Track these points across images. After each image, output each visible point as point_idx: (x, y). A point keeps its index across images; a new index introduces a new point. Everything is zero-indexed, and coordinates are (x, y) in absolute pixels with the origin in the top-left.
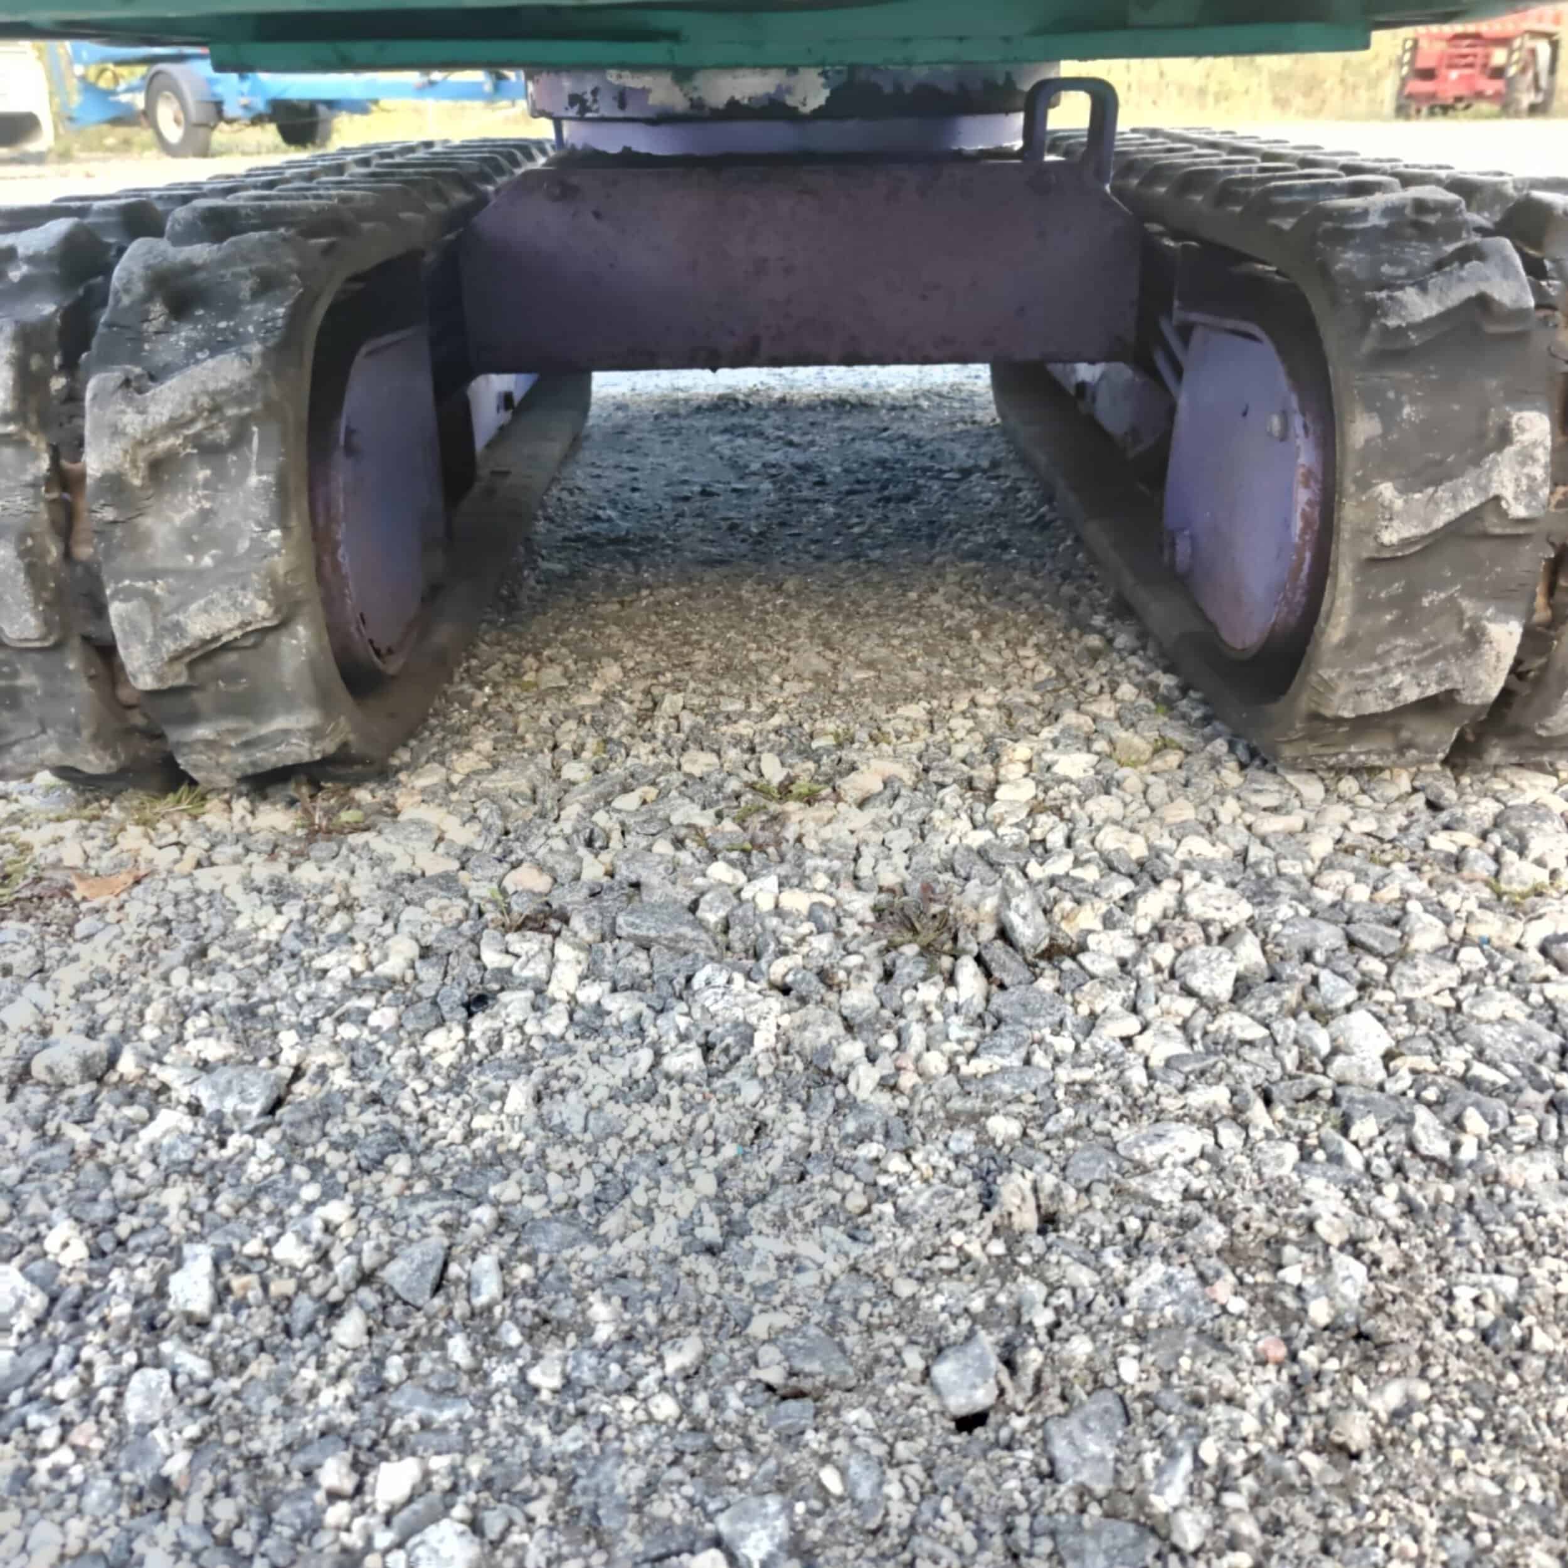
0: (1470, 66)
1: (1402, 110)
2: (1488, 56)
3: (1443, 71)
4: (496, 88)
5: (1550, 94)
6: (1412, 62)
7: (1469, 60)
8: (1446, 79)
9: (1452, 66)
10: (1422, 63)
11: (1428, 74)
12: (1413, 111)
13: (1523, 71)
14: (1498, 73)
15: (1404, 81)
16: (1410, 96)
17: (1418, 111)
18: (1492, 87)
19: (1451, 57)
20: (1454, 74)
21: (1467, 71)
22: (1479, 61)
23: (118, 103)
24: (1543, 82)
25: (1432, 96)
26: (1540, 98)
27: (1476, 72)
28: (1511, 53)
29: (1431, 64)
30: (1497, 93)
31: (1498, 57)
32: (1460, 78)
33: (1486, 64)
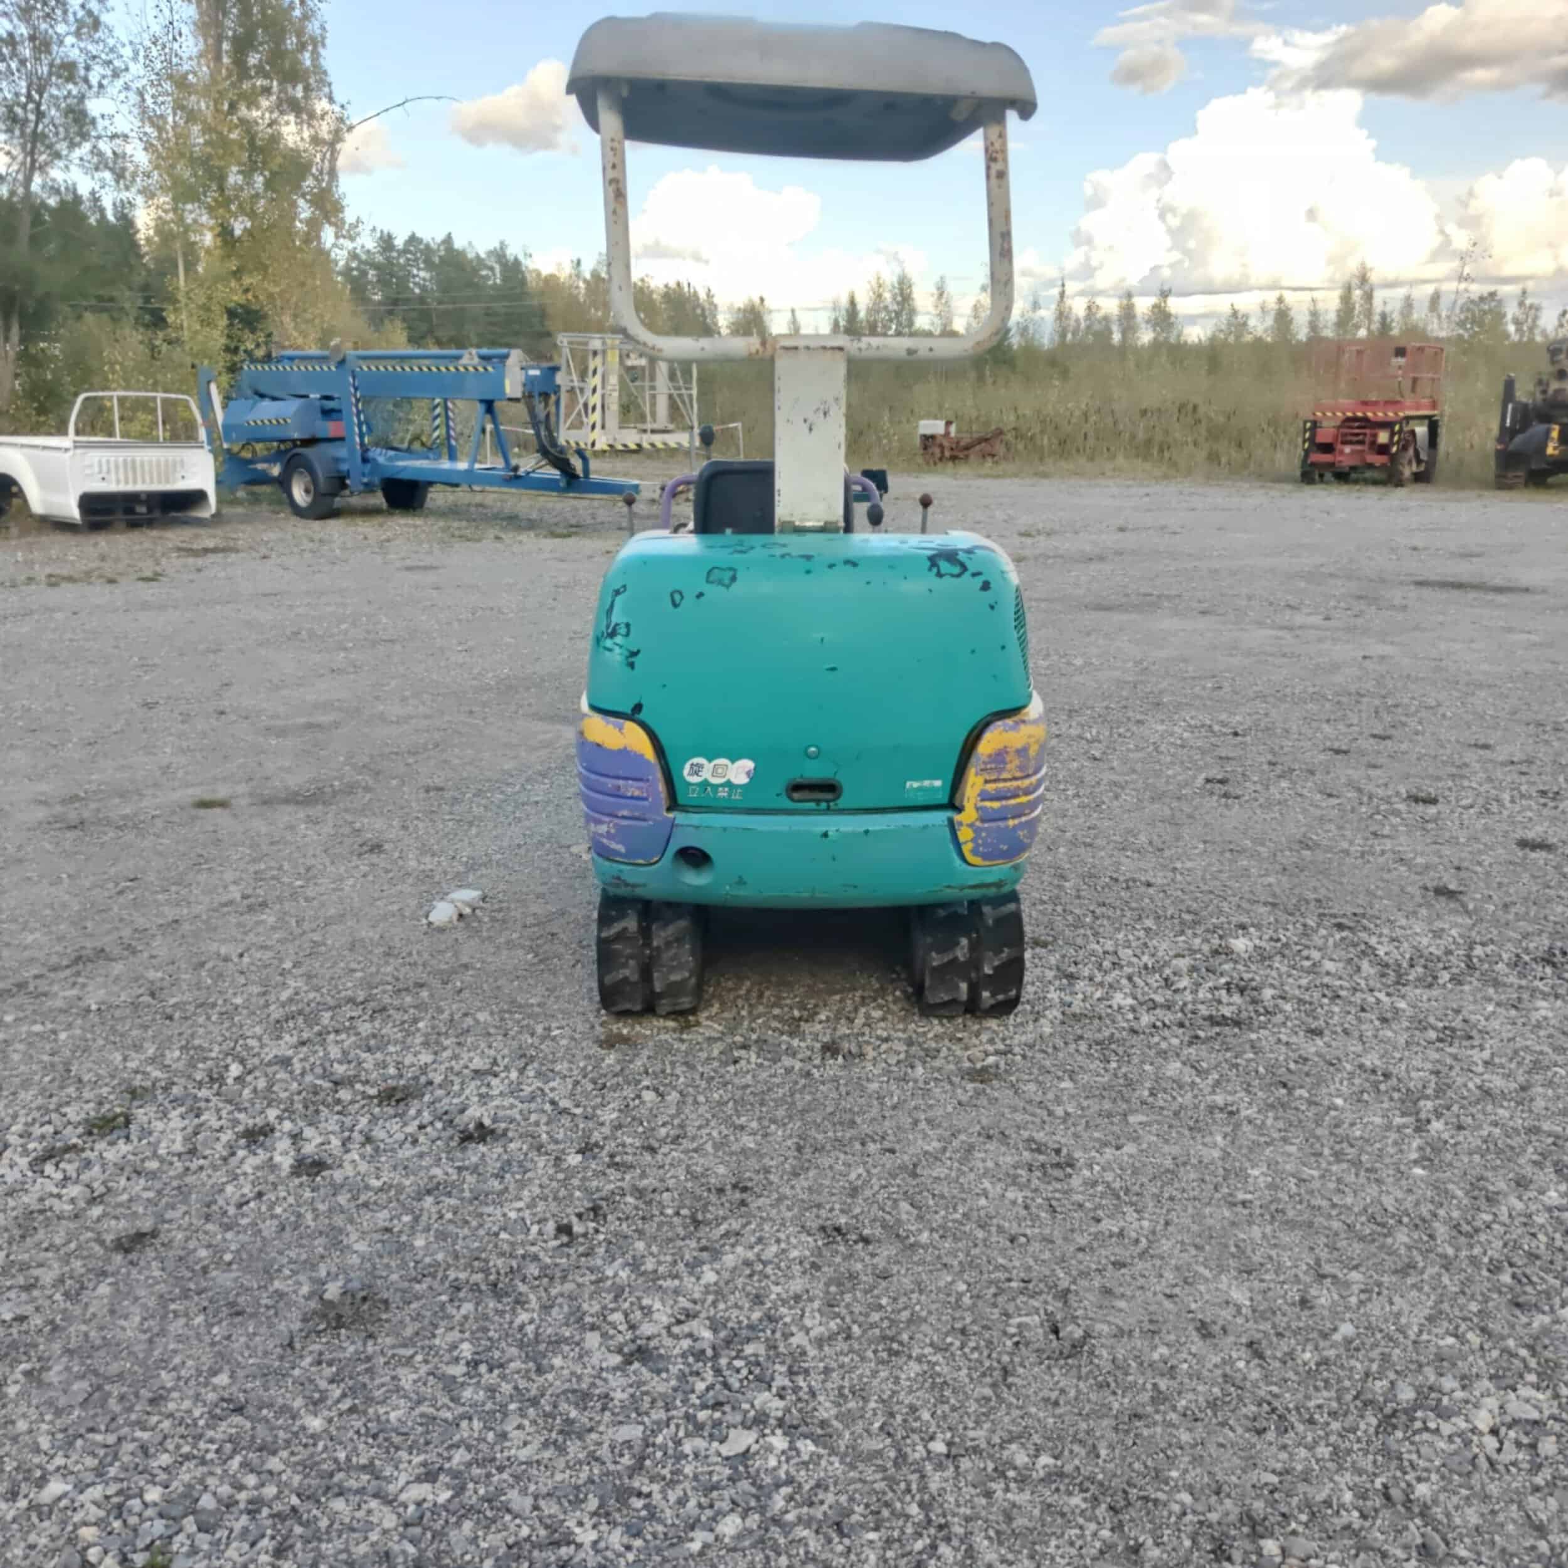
0: (1361, 442)
1: (1310, 475)
2: (1375, 436)
3: (1339, 446)
4: (569, 484)
5: (1432, 463)
6: (1312, 439)
7: (1360, 437)
8: (1342, 452)
9: (1344, 443)
10: (1320, 439)
11: (1327, 448)
12: (1318, 477)
13: (1405, 448)
14: (1383, 450)
15: (1307, 452)
16: (1313, 464)
17: (1321, 476)
18: (1378, 460)
19: (1345, 435)
20: (1347, 449)
21: (1359, 447)
22: (1368, 439)
23: (256, 470)
24: (1423, 456)
25: (1332, 465)
26: (1422, 468)
27: (1366, 447)
28: (1392, 434)
29: (1329, 440)
30: (1383, 465)
31: (1383, 437)
32: (1353, 452)
33: (1373, 443)
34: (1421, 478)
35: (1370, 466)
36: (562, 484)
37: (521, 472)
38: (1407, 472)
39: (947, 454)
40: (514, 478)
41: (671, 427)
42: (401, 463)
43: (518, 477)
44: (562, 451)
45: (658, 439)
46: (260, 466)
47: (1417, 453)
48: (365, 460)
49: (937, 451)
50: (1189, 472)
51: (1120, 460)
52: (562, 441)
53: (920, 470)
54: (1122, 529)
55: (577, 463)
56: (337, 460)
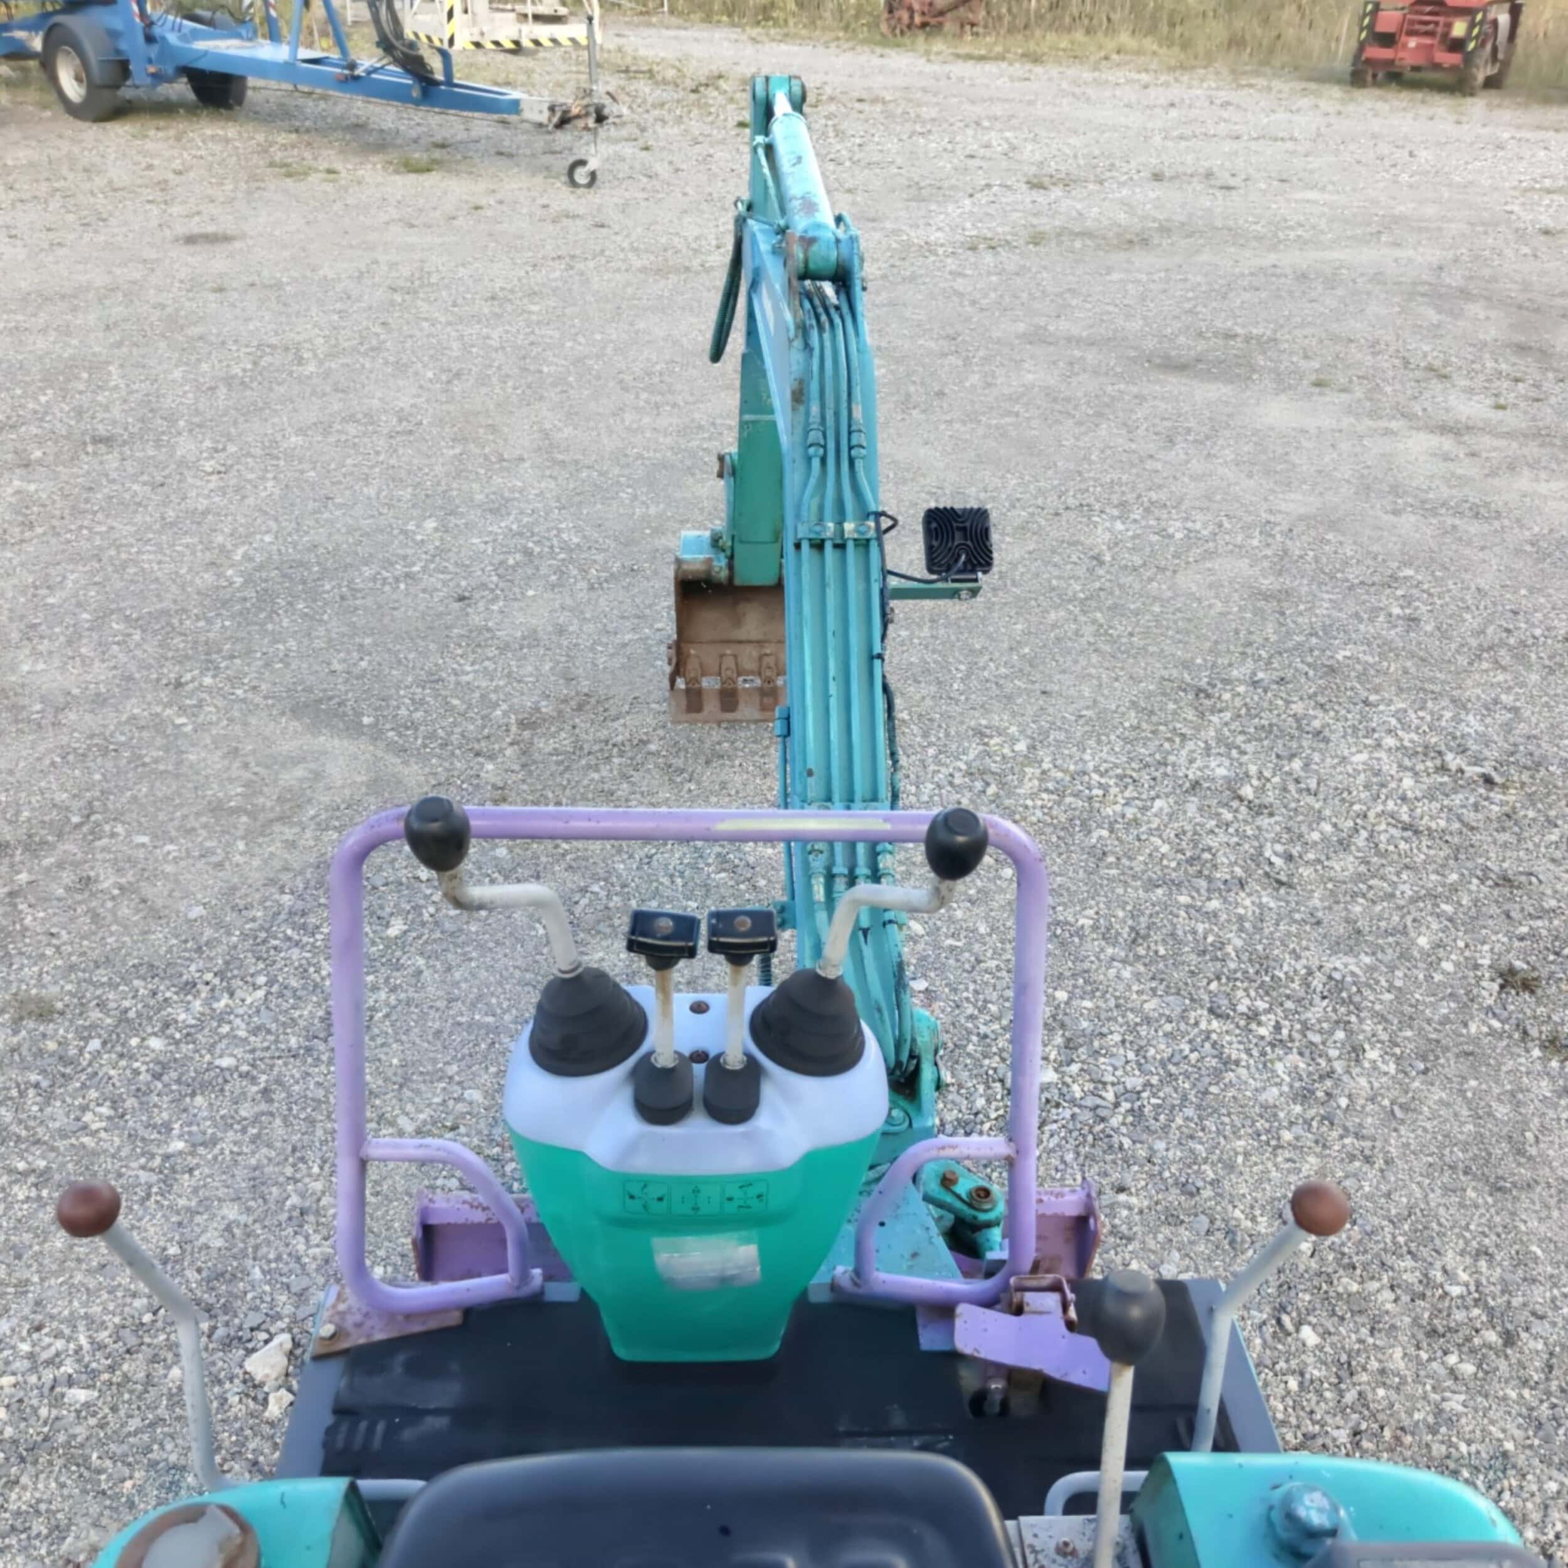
0: (1430, 34)
1: (1360, 75)
2: (1449, 26)
3: (1402, 38)
4: (424, 93)
5: (1506, 64)
6: (1371, 27)
7: (1431, 27)
8: (1405, 46)
9: (1411, 33)
10: (1380, 28)
11: (1387, 40)
12: (1369, 78)
13: (1483, 44)
14: (1457, 45)
15: (1362, 45)
16: (1369, 62)
17: (1374, 77)
18: (1449, 59)
19: (1412, 22)
20: (1412, 43)
21: (1427, 41)
22: (1440, 30)
23: (13, 39)
24: (1500, 53)
25: (1389, 62)
26: (1496, 71)
27: (1435, 41)
28: (1472, 26)
29: (1391, 29)
30: (1454, 68)
31: (1459, 29)
32: (1419, 47)
33: (1446, 35)
34: (1492, 83)
35: (1437, 67)
36: (416, 93)
37: (359, 72)
38: (1480, 76)
39: (918, 19)
40: (352, 80)
41: (563, 11)
42: (201, 45)
43: (357, 78)
44: (412, 45)
45: (544, 32)
46: (20, 34)
47: (1495, 50)
48: (150, 39)
49: (905, 16)
50: (1209, 59)
51: (1124, 38)
52: (409, 34)
53: (884, 42)
54: (1157, 177)
55: (435, 64)
56: (114, 34)
